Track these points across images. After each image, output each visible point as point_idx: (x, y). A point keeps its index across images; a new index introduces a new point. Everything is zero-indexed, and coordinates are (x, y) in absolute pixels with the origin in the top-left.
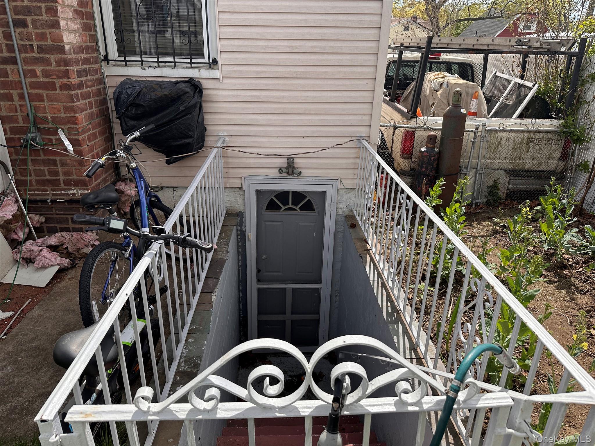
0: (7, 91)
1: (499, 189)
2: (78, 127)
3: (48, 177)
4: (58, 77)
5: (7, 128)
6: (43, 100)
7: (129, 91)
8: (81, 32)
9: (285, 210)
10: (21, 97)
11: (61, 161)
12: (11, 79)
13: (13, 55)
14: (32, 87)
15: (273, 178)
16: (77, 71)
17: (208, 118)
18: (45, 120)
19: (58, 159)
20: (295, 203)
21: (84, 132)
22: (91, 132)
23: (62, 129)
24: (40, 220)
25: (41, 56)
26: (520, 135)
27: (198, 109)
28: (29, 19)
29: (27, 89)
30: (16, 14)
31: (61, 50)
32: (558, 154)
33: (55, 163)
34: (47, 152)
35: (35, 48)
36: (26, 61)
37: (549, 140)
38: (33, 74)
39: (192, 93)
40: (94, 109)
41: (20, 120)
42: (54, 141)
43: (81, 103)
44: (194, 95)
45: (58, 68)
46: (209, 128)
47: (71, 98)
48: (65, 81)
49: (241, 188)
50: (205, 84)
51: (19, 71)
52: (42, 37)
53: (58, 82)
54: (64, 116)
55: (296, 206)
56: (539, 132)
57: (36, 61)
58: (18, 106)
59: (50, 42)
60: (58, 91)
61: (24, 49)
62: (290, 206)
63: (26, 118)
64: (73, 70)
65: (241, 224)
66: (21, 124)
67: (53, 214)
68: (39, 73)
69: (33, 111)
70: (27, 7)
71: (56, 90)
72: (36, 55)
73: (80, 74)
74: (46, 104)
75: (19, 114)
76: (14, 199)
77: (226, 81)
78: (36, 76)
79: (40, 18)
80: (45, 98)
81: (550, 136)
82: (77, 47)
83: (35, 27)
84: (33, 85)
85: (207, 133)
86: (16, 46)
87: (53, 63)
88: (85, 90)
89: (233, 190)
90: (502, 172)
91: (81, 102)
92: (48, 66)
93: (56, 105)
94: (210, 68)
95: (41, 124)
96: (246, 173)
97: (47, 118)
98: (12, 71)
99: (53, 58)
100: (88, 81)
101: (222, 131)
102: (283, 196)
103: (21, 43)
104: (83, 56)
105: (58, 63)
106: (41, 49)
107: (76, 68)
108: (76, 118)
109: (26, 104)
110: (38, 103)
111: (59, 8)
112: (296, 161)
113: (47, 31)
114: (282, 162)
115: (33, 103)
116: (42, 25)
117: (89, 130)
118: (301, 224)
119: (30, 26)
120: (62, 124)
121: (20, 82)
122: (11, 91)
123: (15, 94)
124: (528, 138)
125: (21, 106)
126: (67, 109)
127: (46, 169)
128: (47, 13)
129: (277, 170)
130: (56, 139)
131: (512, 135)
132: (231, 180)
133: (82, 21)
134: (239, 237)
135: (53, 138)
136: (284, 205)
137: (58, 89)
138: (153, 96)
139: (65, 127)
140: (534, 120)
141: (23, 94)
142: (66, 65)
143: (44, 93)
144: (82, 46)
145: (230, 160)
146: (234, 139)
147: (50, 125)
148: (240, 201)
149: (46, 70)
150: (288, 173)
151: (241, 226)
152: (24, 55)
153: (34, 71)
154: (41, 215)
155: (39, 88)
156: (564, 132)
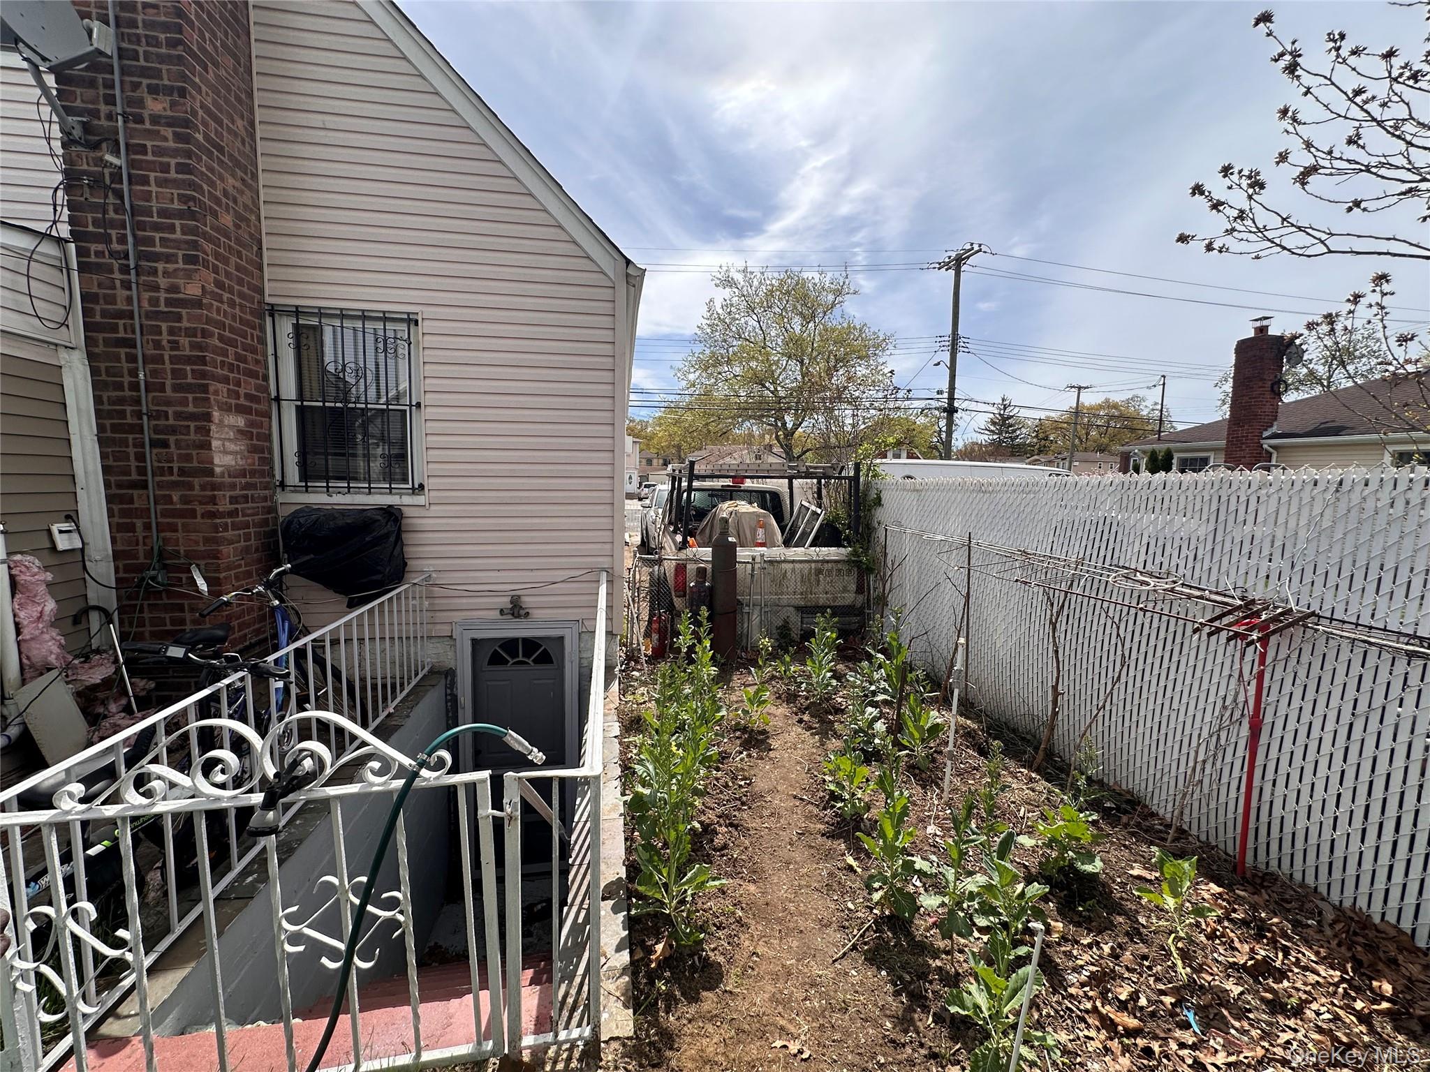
0: (129, 520)
1: (790, 629)
2: (220, 562)
3: (169, 627)
4: (201, 503)
5: (121, 566)
6: (176, 531)
7: (302, 520)
8: (246, 453)
9: (514, 664)
10: (147, 527)
11: (189, 605)
12: (136, 505)
13: (144, 478)
14: (163, 515)
15: (494, 621)
16: (231, 497)
17: (410, 551)
18: (176, 554)
19: (186, 602)
20: (527, 654)
21: (229, 568)
22: (243, 569)
23: (198, 566)
24: (147, 687)
25: (182, 479)
26: (807, 565)
27: (392, 539)
28: (172, 439)
29: (156, 518)
30: (155, 433)
31: (211, 473)
32: (853, 587)
33: (181, 608)
34: (170, 594)
35: (175, 470)
36: (160, 485)
37: (839, 570)
38: (169, 499)
39: (383, 521)
40: (252, 542)
41: (141, 555)
42: (184, 580)
43: (230, 534)
44: (387, 523)
45: (202, 493)
46: (410, 563)
47: (215, 528)
48: (210, 508)
49: (451, 637)
50: (407, 512)
51: (148, 497)
52: (188, 458)
53: (200, 509)
54: (203, 549)
55: (529, 658)
56: (828, 562)
57: (175, 485)
58: (141, 539)
59: (195, 464)
60: (199, 519)
61: (159, 471)
62: (521, 658)
63: (149, 554)
64: (224, 495)
65: (452, 685)
66: (142, 560)
67: (168, 678)
68: (175, 499)
69: (161, 543)
70: (172, 426)
71: (196, 518)
72: (174, 478)
73: (234, 500)
74: (180, 535)
75: (141, 548)
76: (112, 659)
77: (433, 507)
78: (172, 503)
79: (187, 437)
80: (180, 528)
81: (840, 566)
82: (236, 470)
83: (178, 447)
84: (165, 514)
85: (407, 569)
86: (149, 468)
87: (197, 487)
88: (241, 518)
89: (442, 640)
90: (792, 609)
91: (231, 532)
92: (190, 490)
93: (193, 536)
94: (413, 493)
95: (170, 559)
96: (457, 617)
97: (178, 552)
98: (140, 496)
99: (196, 482)
100: (248, 508)
101: (428, 565)
102: (510, 645)
103: (156, 464)
104: (243, 481)
105: (203, 488)
106: (182, 472)
107: (228, 494)
108: (219, 552)
109: (152, 536)
110: (168, 534)
111: (213, 427)
112: (524, 599)
113: (194, 453)
114: (505, 602)
115: (163, 534)
116: (188, 445)
117: (240, 566)
118: (536, 682)
119: (173, 446)
120: (199, 559)
121: (149, 509)
122: (134, 520)
123: (139, 524)
124: (816, 569)
125: (144, 537)
126: (207, 540)
127: (167, 616)
128: (196, 432)
129: (498, 612)
130: (187, 578)
131: (798, 566)
132: (438, 627)
133: (249, 442)
134: (449, 704)
135: (184, 576)
136: (513, 658)
137: (199, 516)
138: (332, 524)
139: (202, 563)
140: (818, 549)
141: (150, 523)
142: (213, 489)
143: (179, 521)
144: (245, 469)
145: (437, 601)
146: (441, 575)
147: (182, 561)
148: (450, 654)
149: (186, 495)
150: (513, 614)
151: (452, 690)
152: (158, 479)
153: (170, 496)
154: (150, 679)
155: (173, 517)
156: (853, 561)
